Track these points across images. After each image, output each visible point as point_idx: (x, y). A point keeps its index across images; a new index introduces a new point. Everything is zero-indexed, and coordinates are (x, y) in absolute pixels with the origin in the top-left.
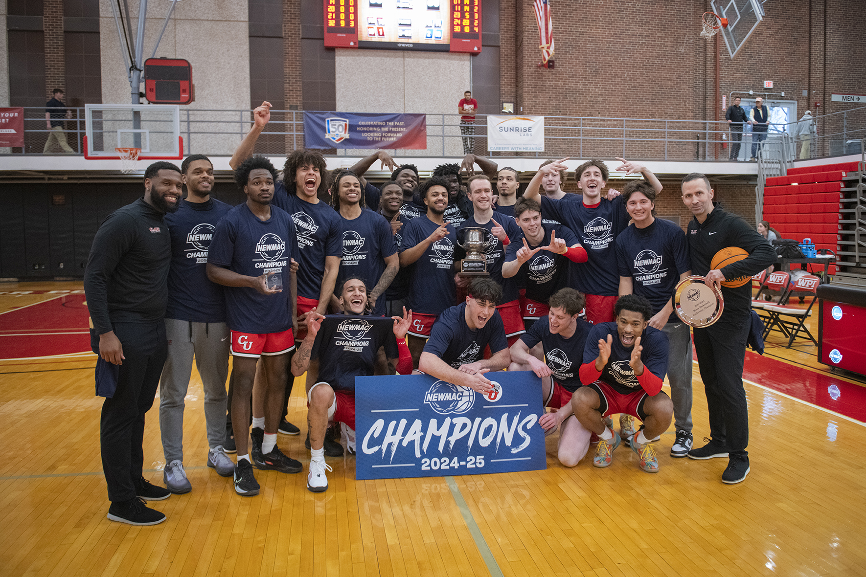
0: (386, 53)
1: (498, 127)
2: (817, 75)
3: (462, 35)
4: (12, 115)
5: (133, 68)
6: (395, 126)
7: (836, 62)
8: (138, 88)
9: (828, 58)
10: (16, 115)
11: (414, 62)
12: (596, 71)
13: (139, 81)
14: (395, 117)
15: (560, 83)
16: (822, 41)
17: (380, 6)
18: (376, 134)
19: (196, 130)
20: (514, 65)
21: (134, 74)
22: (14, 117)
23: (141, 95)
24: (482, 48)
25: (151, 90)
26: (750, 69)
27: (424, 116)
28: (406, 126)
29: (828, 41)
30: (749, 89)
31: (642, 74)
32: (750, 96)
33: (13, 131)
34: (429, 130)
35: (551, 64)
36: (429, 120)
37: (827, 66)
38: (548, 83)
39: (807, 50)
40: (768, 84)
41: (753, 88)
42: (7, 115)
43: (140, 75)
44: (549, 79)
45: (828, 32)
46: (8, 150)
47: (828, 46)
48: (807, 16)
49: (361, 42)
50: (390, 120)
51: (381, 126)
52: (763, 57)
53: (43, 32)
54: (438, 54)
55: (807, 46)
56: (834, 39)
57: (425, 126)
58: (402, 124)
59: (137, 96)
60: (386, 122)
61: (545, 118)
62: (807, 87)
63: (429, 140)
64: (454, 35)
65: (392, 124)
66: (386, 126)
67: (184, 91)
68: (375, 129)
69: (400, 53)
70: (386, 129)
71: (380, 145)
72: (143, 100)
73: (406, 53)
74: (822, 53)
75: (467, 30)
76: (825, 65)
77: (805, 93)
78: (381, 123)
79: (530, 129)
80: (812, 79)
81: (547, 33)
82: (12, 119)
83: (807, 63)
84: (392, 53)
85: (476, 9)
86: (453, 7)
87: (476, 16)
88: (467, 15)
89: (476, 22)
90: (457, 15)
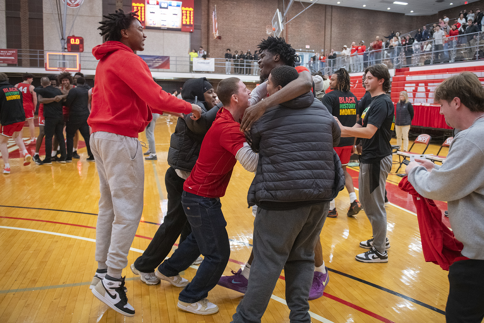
0: (156, 31)
1: (197, 62)
2: (328, 43)
3: (186, 25)
4: (13, 52)
5: (63, 39)
6: (158, 60)
7: (335, 39)
8: (64, 46)
9: (332, 37)
10: (15, 52)
11: (167, 34)
12: (238, 41)
13: (65, 44)
14: (158, 57)
15: (224, 45)
16: (330, 30)
17: (154, 13)
18: (151, 63)
19: (83, 60)
20: (207, 37)
21: (63, 41)
22: (14, 53)
23: (65, 48)
24: (194, 30)
25: (69, 47)
26: (301, 41)
27: (168, 58)
28: (162, 60)
29: (332, 31)
30: (300, 49)
31: (256, 42)
32: (300, 51)
33: (13, 58)
34: (171, 62)
35: (219, 38)
36: (171, 59)
37: (332, 40)
38: (219, 44)
39: (324, 34)
40: (308, 47)
41: (302, 48)
42: (11, 52)
43: (64, 42)
44: (220, 43)
45: (332, 27)
46: (6, 65)
47: (332, 32)
48: (324, 21)
49: (146, 27)
50: (156, 58)
51: (153, 60)
52: (306, 37)
53: (20, 18)
54: (177, 32)
55: (323, 32)
56: (335, 30)
57: (169, 61)
58: (161, 59)
59: (63, 49)
60: (155, 58)
61: (215, 59)
62: (323, 48)
63: (171, 66)
64: (183, 25)
65: (157, 59)
66: (154, 60)
67: (81, 48)
68: (150, 61)
69: (162, 31)
70: (154, 61)
71: (152, 67)
72: (66, 50)
73: (164, 31)
74: (330, 35)
75: (188, 23)
76: (331, 39)
77: (323, 50)
78: (153, 59)
79: (209, 63)
80: (326, 45)
81: (215, 28)
82: (13, 54)
83: (323, 38)
84: (158, 31)
85: (192, 15)
86: (183, 14)
87: (192, 18)
88: (188, 17)
89: (192, 20)
90: (184, 17)
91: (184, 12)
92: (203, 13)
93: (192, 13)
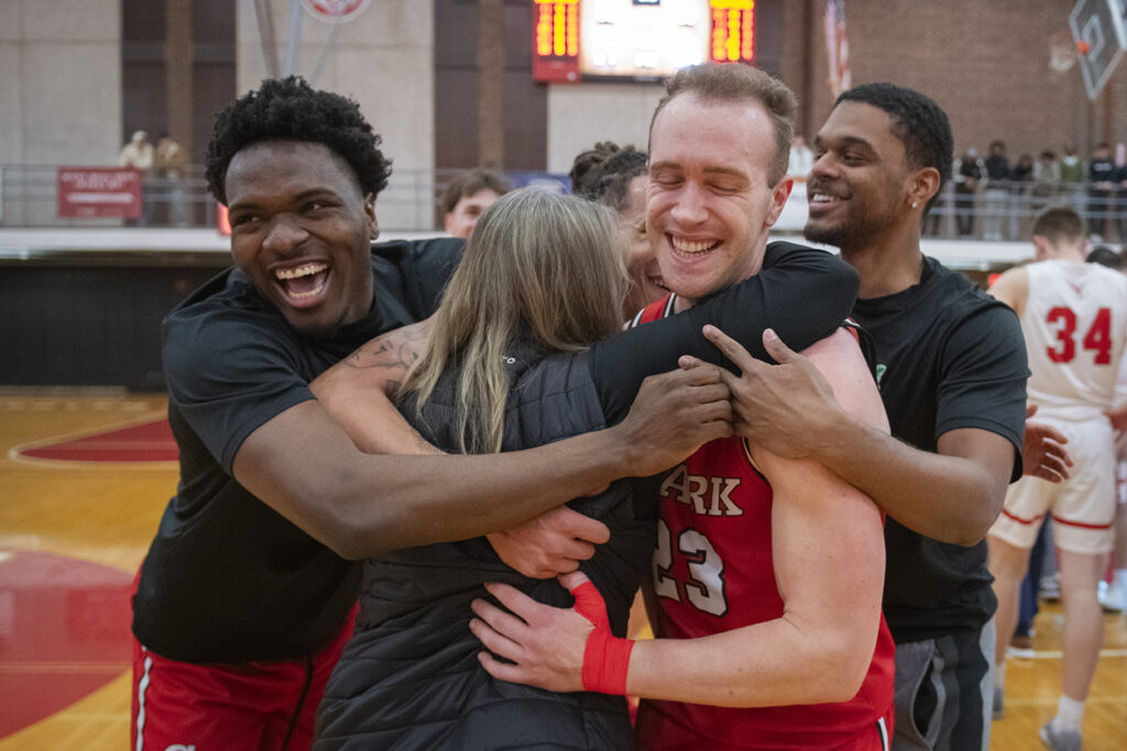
4: (126, 178)
10: (131, 177)
17: (611, 23)
22: (129, 181)
42: (119, 178)
49: (583, 75)
69: (638, 89)
73: (647, 89)
75: (734, 55)
81: (838, 61)
82: (127, 183)
85: (748, 24)
86: (714, 24)
87: (748, 35)
88: (735, 34)
89: (748, 43)
90: (720, 33)
91: (719, 15)
92: (789, 15)
93: (748, 17)
